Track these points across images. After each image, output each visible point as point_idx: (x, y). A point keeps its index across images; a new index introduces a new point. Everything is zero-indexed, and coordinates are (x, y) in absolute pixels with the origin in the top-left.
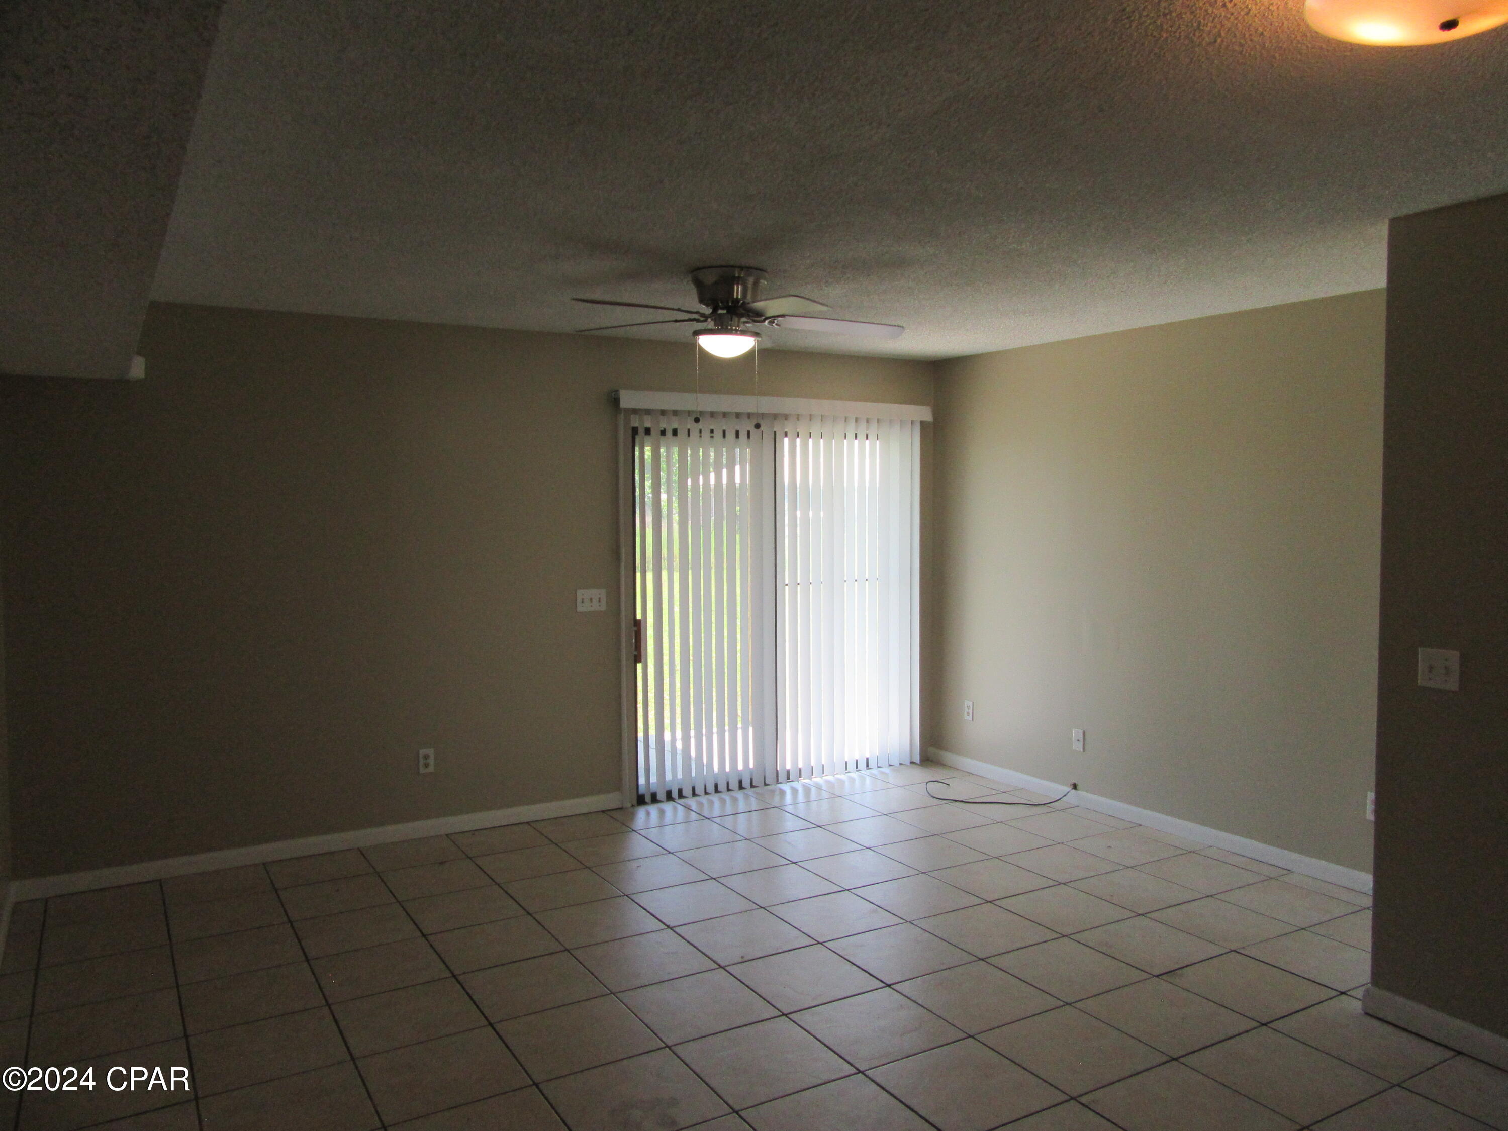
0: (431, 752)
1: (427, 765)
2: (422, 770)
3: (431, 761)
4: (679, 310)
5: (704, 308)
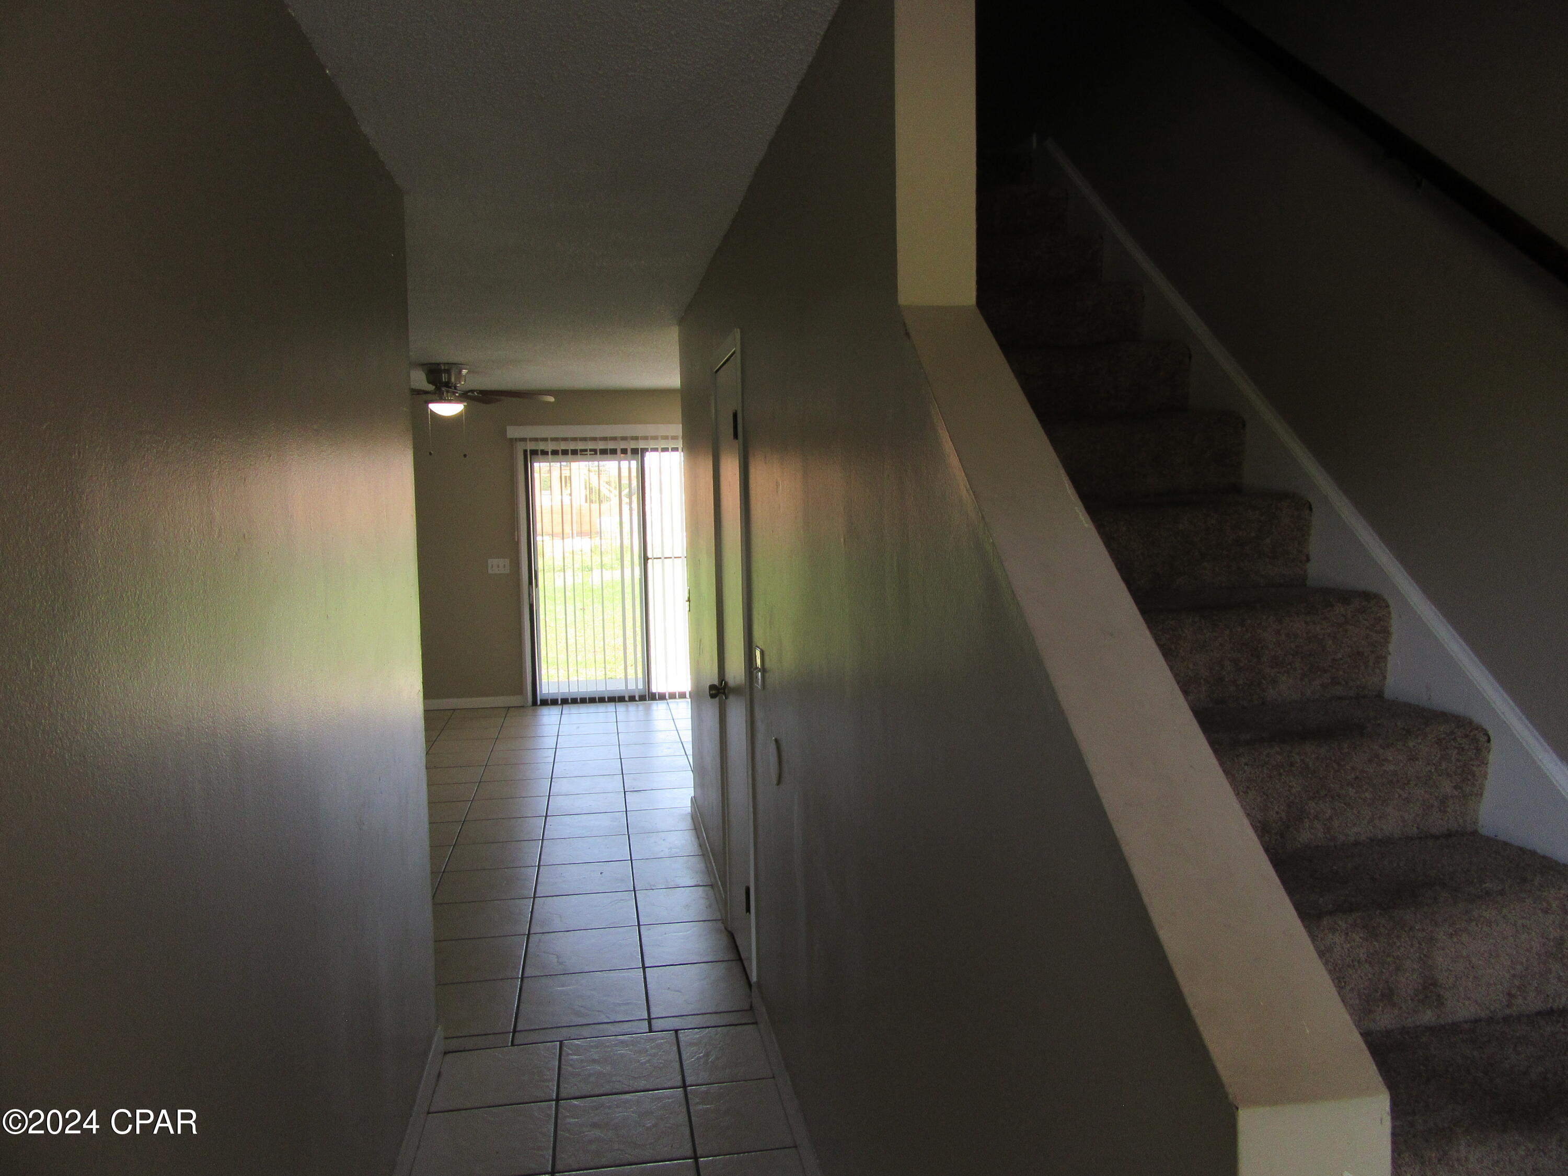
5: (431, 388)
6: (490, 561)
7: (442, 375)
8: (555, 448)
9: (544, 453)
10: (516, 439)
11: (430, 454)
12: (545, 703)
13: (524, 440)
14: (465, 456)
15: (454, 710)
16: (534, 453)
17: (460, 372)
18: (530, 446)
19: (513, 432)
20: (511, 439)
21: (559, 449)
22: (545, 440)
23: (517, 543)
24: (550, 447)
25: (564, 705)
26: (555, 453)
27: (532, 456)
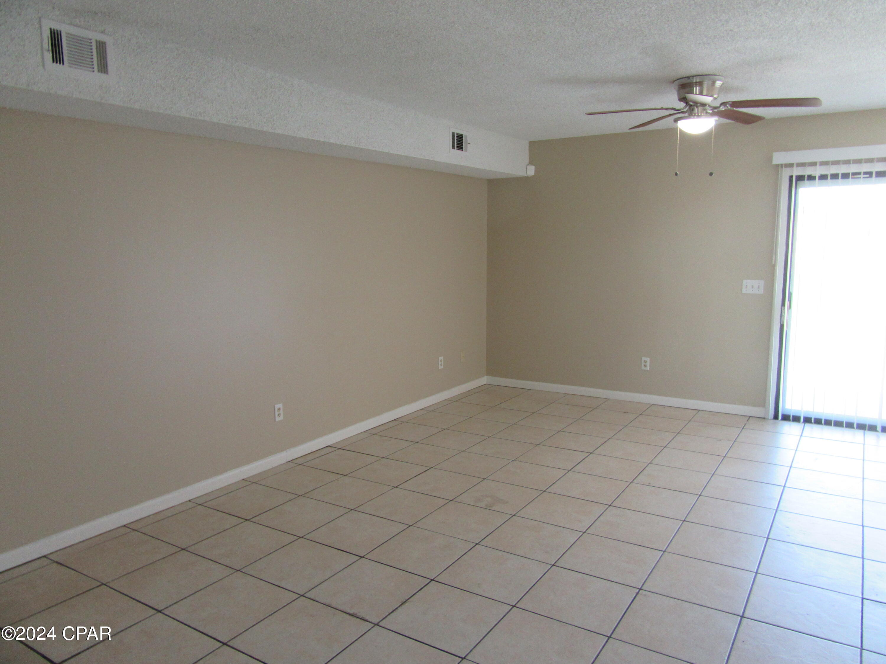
0: (648, 360)
1: (645, 366)
2: (643, 368)
3: (648, 364)
4: (662, 109)
5: (681, 105)
6: (745, 282)
7: (694, 89)
8: (824, 173)
9: (811, 178)
10: (782, 165)
11: (676, 174)
12: (786, 418)
13: (791, 165)
14: (711, 174)
15: (699, 410)
16: (800, 178)
17: (714, 82)
18: (796, 172)
19: (779, 158)
20: (777, 166)
21: (828, 173)
22: (813, 164)
23: (774, 267)
24: (817, 171)
25: (806, 424)
26: (823, 177)
27: (798, 182)
